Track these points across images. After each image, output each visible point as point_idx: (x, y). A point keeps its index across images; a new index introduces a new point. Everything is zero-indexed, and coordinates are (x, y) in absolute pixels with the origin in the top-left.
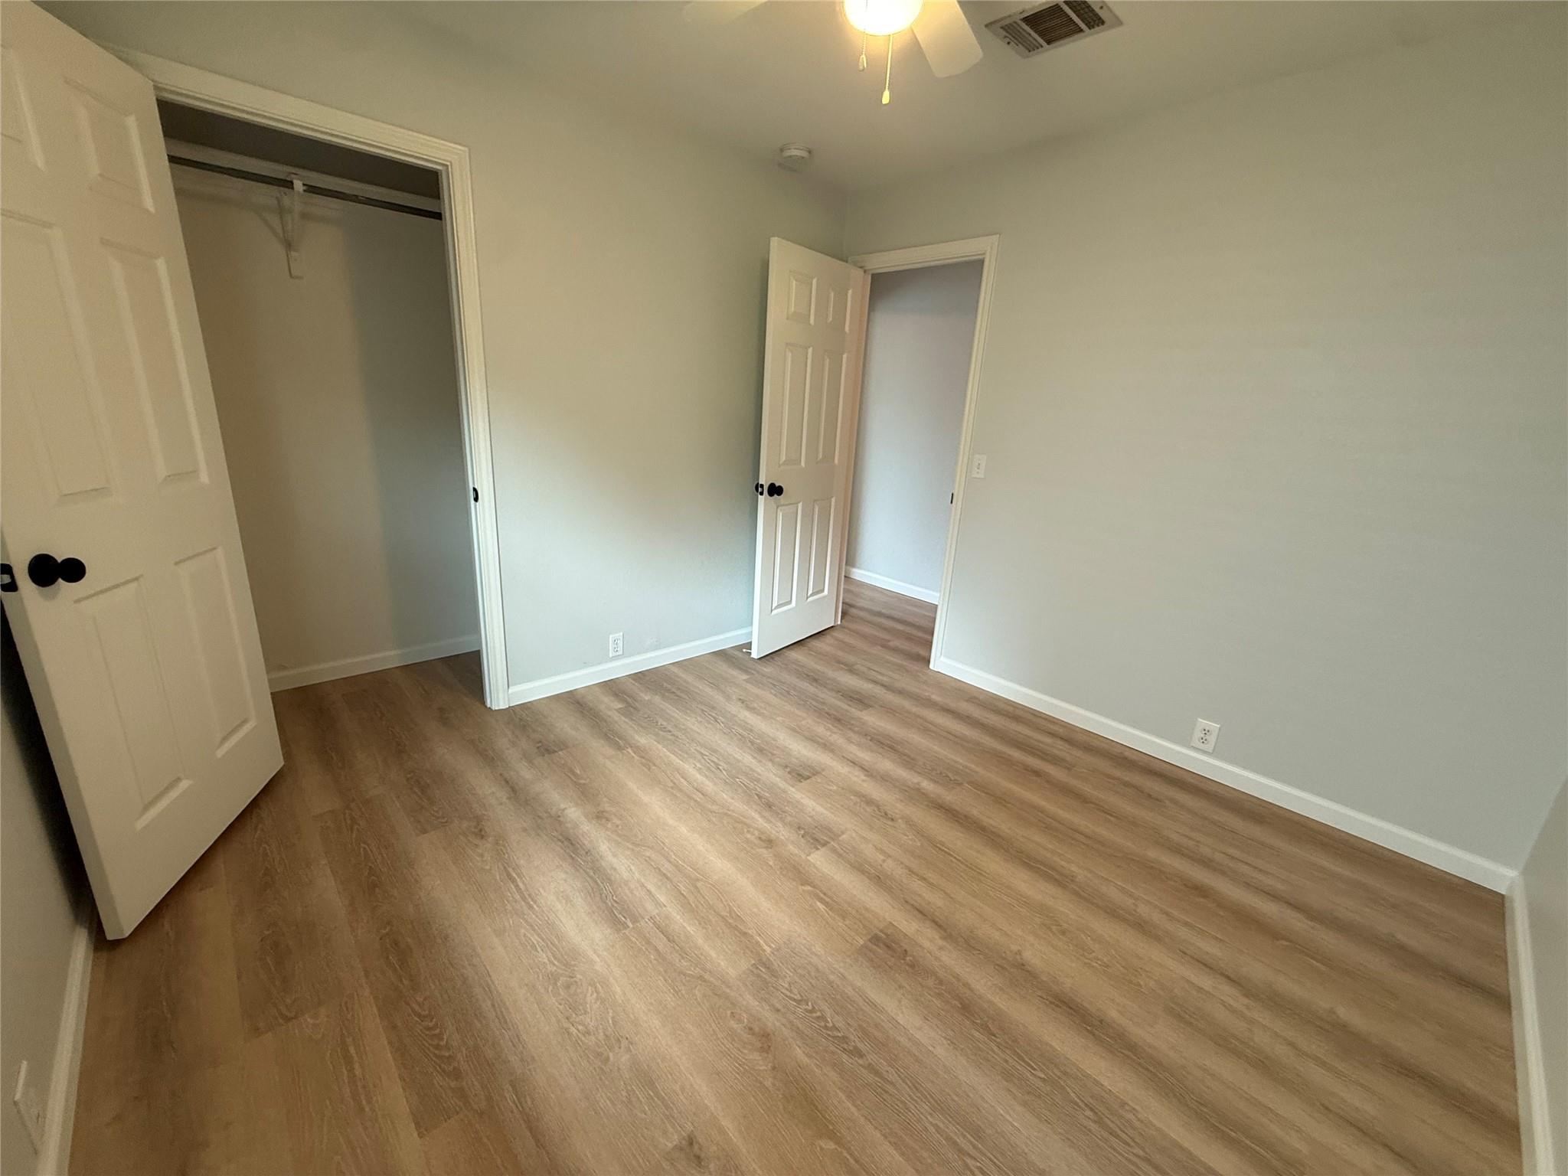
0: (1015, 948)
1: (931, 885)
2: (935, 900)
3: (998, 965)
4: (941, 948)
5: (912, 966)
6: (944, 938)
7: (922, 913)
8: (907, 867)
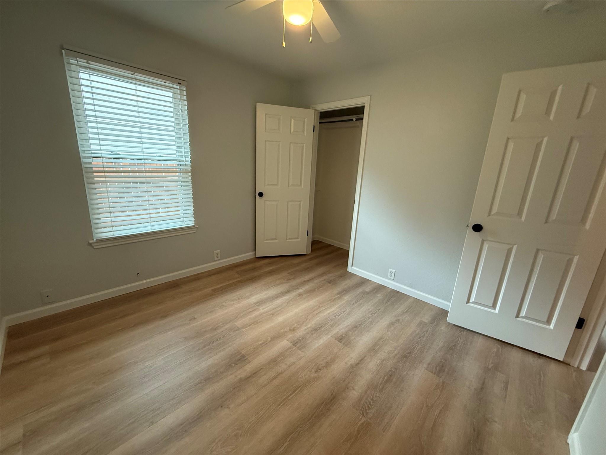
0: (232, 406)
1: (272, 380)
2: (263, 379)
3: (224, 396)
4: (236, 376)
5: (230, 366)
6: (241, 379)
7: (255, 374)
8: (282, 373)
